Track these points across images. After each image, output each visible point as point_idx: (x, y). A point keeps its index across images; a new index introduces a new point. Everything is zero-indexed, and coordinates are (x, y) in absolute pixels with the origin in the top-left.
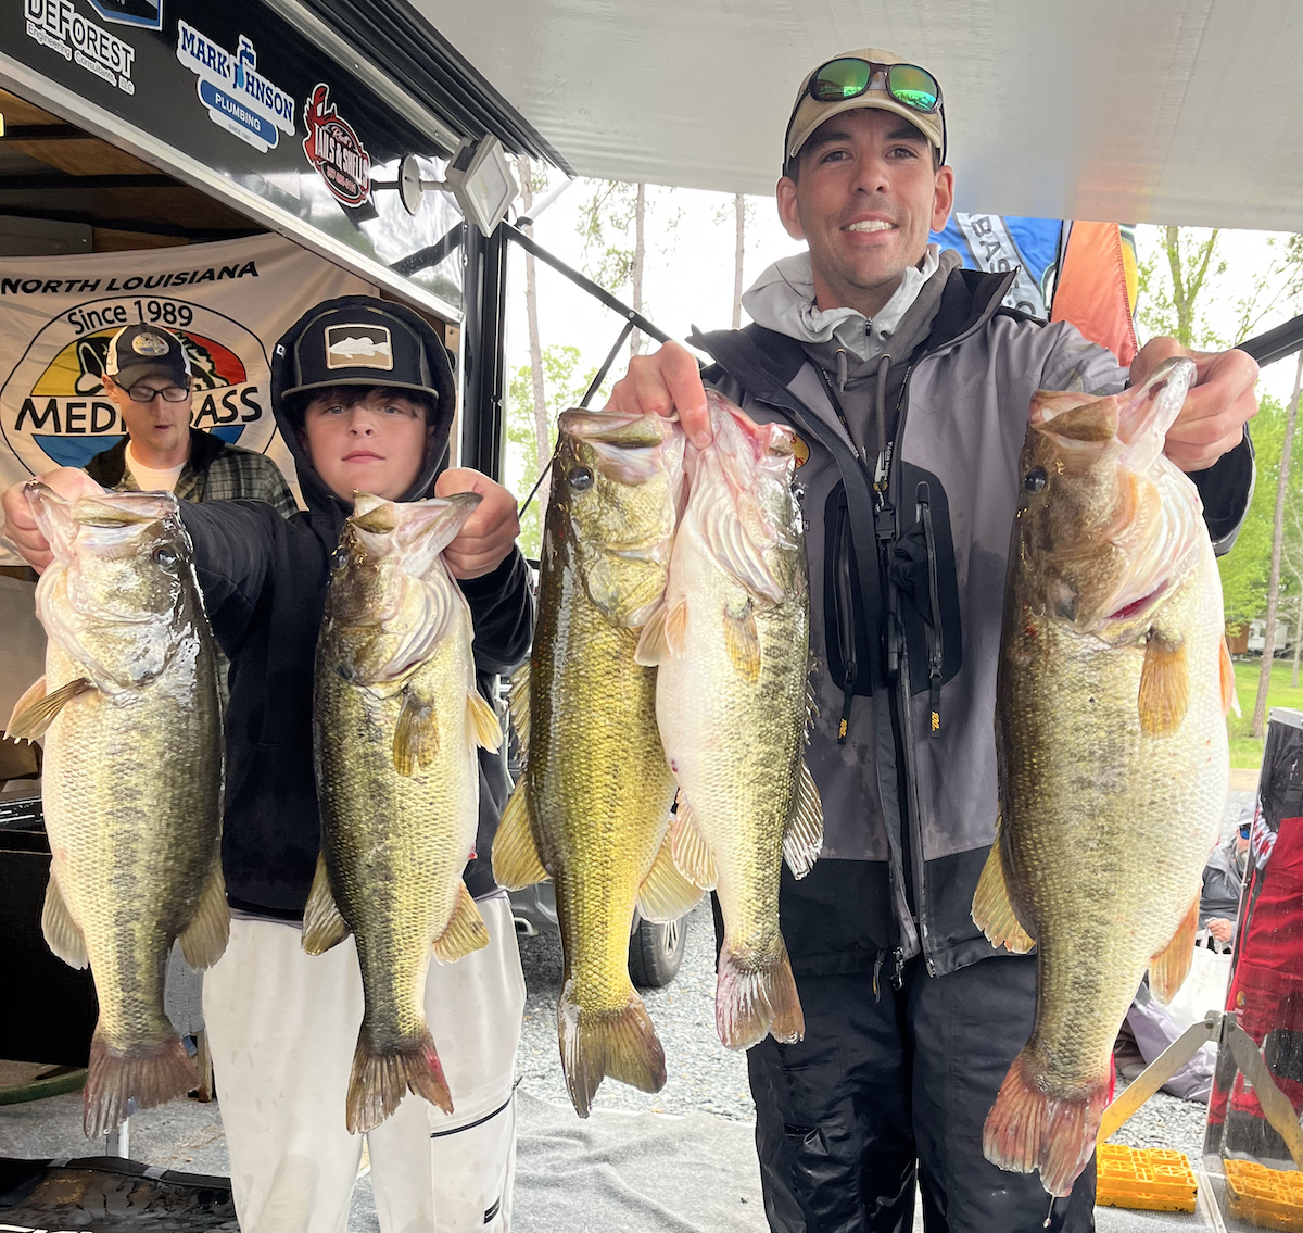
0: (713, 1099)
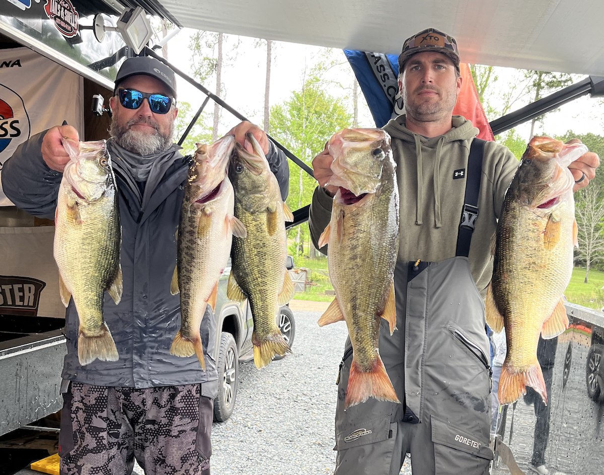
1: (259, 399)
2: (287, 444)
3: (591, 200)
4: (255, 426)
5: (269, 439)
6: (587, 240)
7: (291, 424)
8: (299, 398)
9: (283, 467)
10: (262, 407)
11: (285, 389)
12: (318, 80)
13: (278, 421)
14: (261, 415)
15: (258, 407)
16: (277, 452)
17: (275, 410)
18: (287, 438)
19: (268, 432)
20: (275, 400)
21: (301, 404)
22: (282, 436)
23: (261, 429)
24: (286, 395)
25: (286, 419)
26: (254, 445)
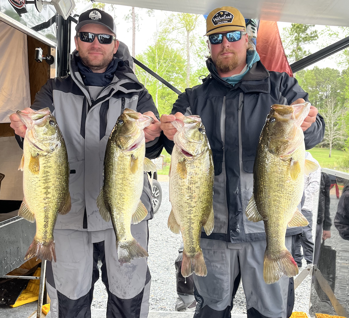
2: (165, 271)
3: (330, 108)
5: (153, 268)
6: (329, 131)
7: (166, 258)
8: (169, 239)
9: (165, 287)
11: (159, 233)
12: (164, 39)
13: (158, 256)
16: (159, 277)
17: (154, 248)
18: (165, 267)
19: (152, 263)
20: (154, 241)
21: (171, 243)
22: (162, 266)
24: (160, 238)
25: (162, 254)
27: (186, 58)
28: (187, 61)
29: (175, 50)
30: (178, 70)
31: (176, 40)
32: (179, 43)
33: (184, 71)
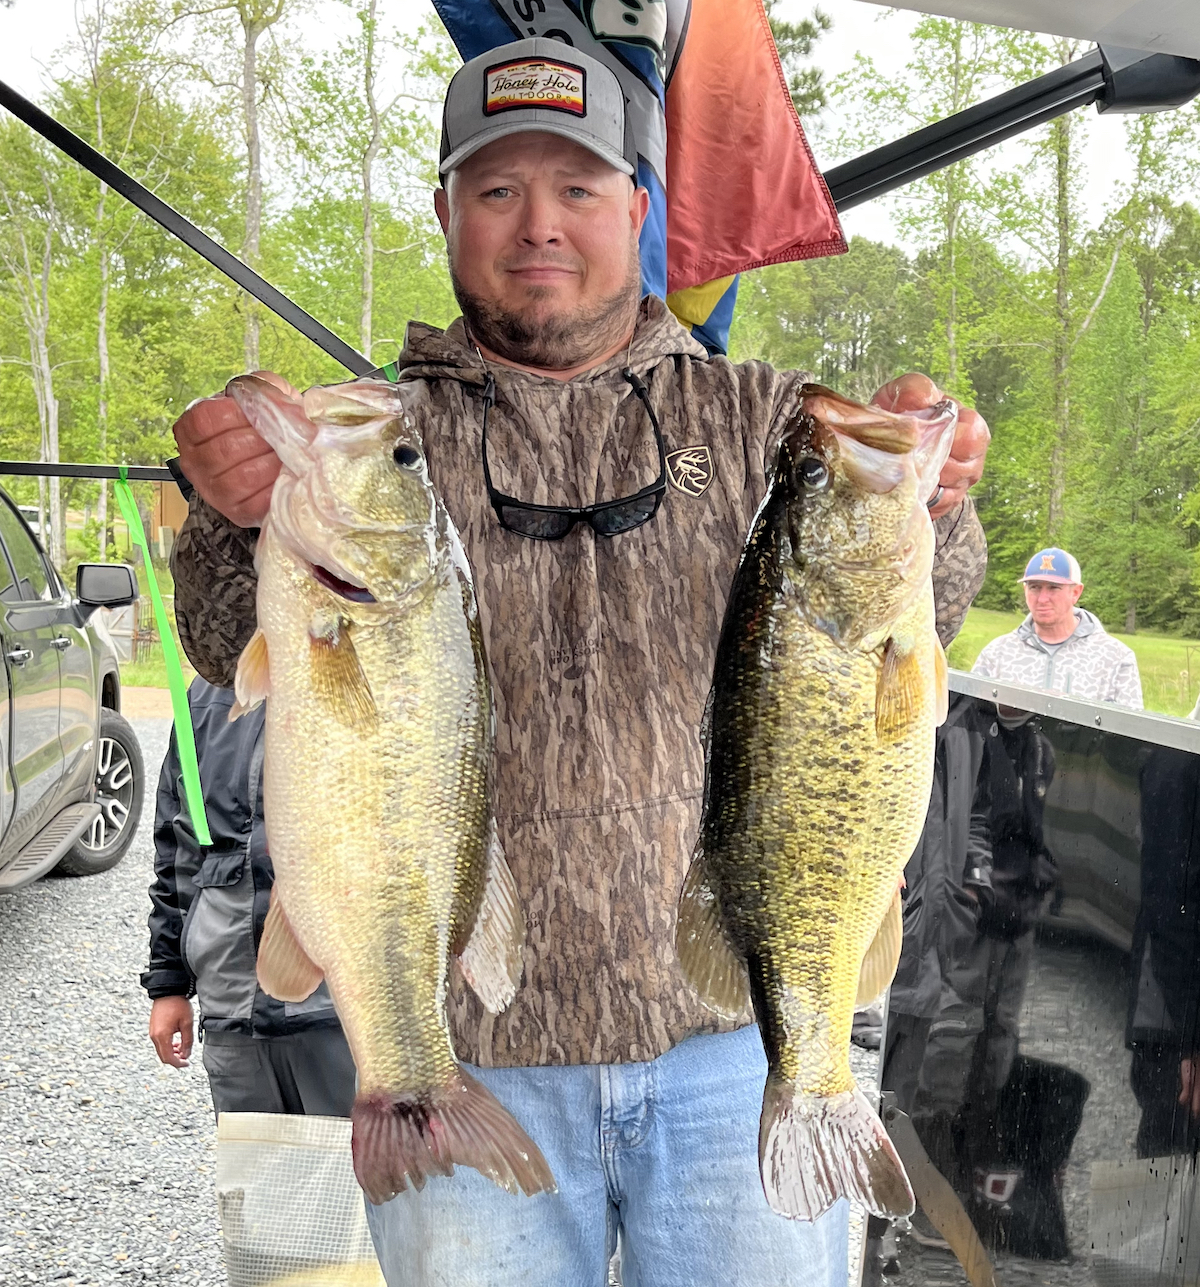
0: (74, 1271)
1: (63, 1001)
4: (65, 1090)
10: (76, 1026)
14: (79, 1050)
15: (64, 1027)
23: (86, 1098)
26: (75, 1150)
27: (242, 149)
28: (245, 163)
29: (187, 110)
30: (203, 204)
31: (195, 61)
32: (207, 77)
33: (229, 212)
